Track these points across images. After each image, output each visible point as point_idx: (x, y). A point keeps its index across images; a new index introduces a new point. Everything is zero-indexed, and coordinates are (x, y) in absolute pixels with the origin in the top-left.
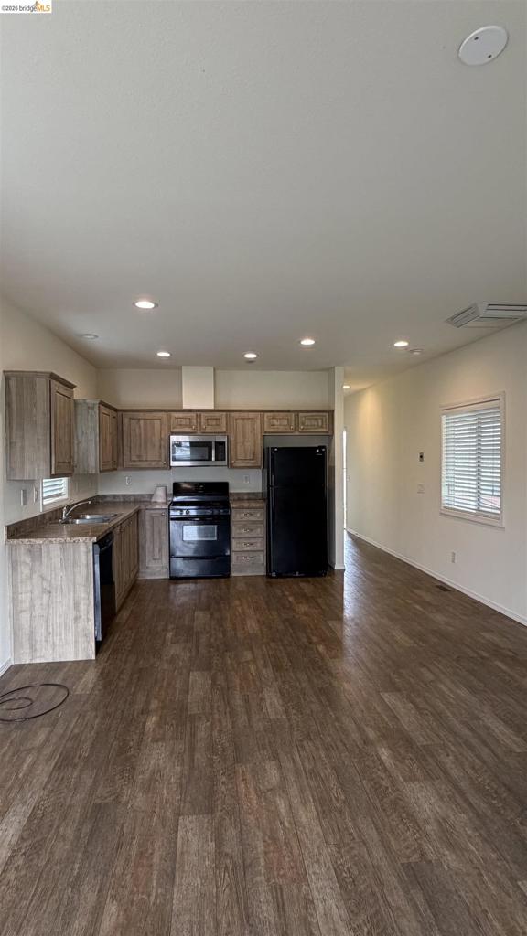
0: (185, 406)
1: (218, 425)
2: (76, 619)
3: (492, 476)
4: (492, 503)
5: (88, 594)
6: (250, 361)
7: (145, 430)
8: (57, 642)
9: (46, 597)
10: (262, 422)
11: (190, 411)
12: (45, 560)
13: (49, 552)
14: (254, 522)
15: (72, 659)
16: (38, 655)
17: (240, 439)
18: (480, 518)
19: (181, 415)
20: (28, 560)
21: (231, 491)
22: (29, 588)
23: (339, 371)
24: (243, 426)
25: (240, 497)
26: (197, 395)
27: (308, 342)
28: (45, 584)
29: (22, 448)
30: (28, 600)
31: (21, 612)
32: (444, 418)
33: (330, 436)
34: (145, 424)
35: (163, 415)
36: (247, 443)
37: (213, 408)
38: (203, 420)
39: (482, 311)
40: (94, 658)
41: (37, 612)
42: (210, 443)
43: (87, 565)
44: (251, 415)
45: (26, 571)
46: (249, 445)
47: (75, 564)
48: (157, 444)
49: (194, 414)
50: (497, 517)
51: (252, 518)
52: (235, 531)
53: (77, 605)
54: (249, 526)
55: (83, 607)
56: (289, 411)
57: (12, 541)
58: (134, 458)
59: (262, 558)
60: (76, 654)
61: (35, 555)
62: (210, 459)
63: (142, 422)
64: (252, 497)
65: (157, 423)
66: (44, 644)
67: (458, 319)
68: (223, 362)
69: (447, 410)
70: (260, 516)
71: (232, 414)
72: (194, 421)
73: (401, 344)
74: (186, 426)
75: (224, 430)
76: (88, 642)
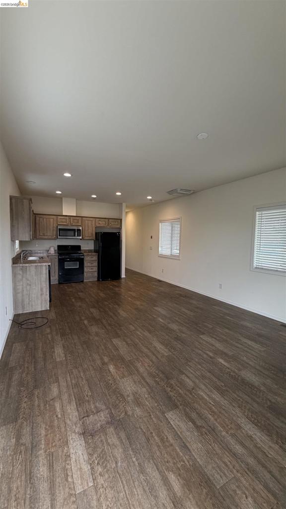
0: (64, 214)
1: (78, 222)
2: (42, 295)
3: (176, 243)
4: (176, 252)
5: (47, 285)
6: (94, 198)
7: (46, 223)
8: (34, 304)
9: (28, 287)
10: (95, 222)
11: (66, 216)
12: (28, 273)
13: (30, 269)
14: (93, 260)
15: (40, 310)
16: (26, 309)
17: (87, 229)
18: (172, 257)
19: (62, 217)
20: (21, 273)
21: (82, 249)
22: (21, 283)
23: (124, 205)
24: (88, 223)
25: (85, 251)
26: (69, 210)
27: (119, 194)
28: (28, 282)
29: (18, 228)
30: (21, 288)
31: (18, 293)
32: (160, 224)
33: (120, 228)
34: (46, 220)
35: (55, 217)
36: (90, 230)
37: (75, 215)
38: (71, 220)
39: (179, 191)
40: (49, 309)
41: (25, 292)
42: (75, 229)
43: (46, 274)
44: (91, 219)
45: (20, 277)
46: (90, 231)
47: (41, 273)
48: (52, 229)
49: (68, 218)
50: (178, 256)
51: (92, 259)
52: (86, 264)
53: (42, 289)
54: (91, 262)
55: (44, 290)
56: (105, 218)
57: (14, 265)
58: (41, 234)
59: (96, 274)
60: (42, 308)
61: (24, 270)
62: (75, 236)
63: (45, 220)
64: (90, 251)
65: (52, 220)
66: (28, 305)
67: (170, 192)
68: (80, 197)
69: (161, 221)
70: (95, 258)
71: (83, 218)
72: (68, 220)
73: (149, 198)
74: (64, 222)
75: (80, 224)
76: (46, 303)
